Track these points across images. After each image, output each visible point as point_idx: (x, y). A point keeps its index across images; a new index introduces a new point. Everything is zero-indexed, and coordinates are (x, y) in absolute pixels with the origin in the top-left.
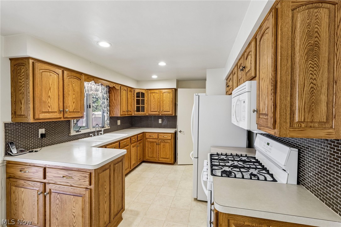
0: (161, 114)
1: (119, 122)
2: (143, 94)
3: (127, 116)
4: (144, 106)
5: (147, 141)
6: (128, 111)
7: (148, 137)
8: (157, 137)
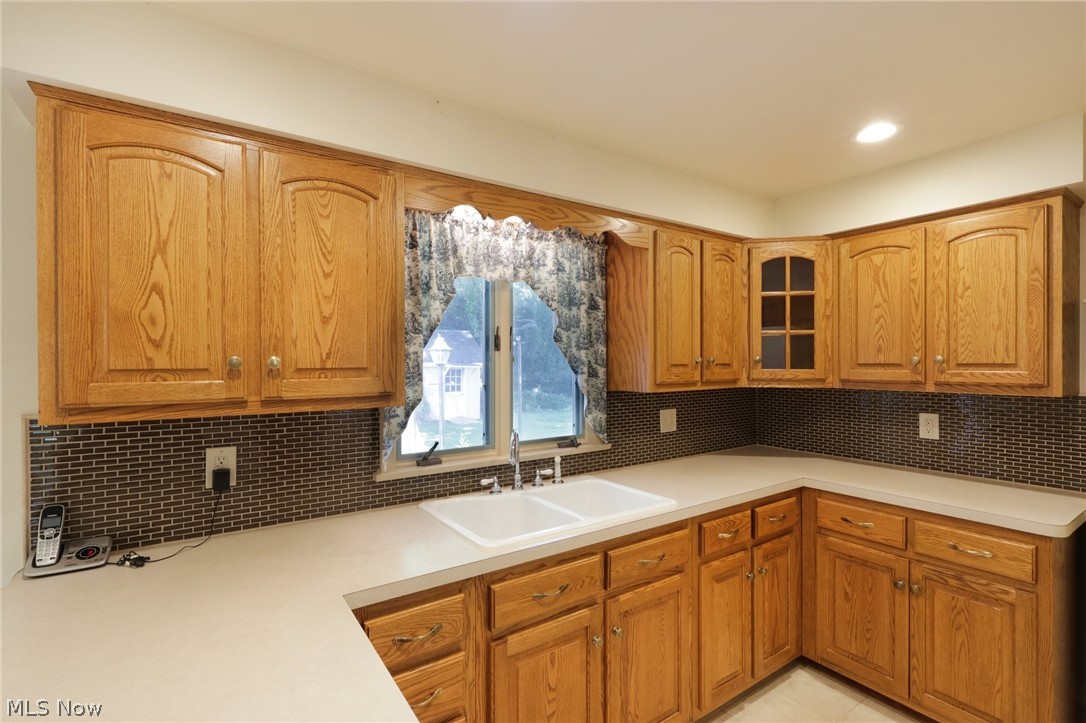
0: (937, 384)
1: (668, 420)
2: (804, 269)
3: (699, 387)
4: (812, 336)
5: (827, 548)
6: (704, 365)
7: (830, 525)
8: (898, 539)
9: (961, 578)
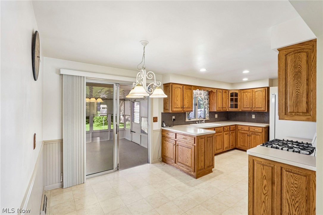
0: (254, 110)
1: (216, 116)
2: (236, 95)
3: (222, 111)
4: (237, 104)
5: (239, 132)
6: (222, 108)
7: (240, 129)
8: (248, 130)
9: (255, 133)
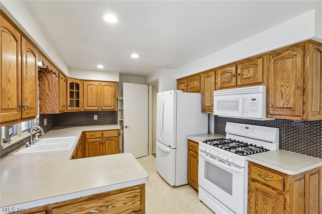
0: (101, 110)
1: (46, 122)
2: (77, 86)
4: (79, 100)
5: (88, 142)
6: (64, 107)
7: (88, 137)
8: (101, 136)
9: (110, 139)
